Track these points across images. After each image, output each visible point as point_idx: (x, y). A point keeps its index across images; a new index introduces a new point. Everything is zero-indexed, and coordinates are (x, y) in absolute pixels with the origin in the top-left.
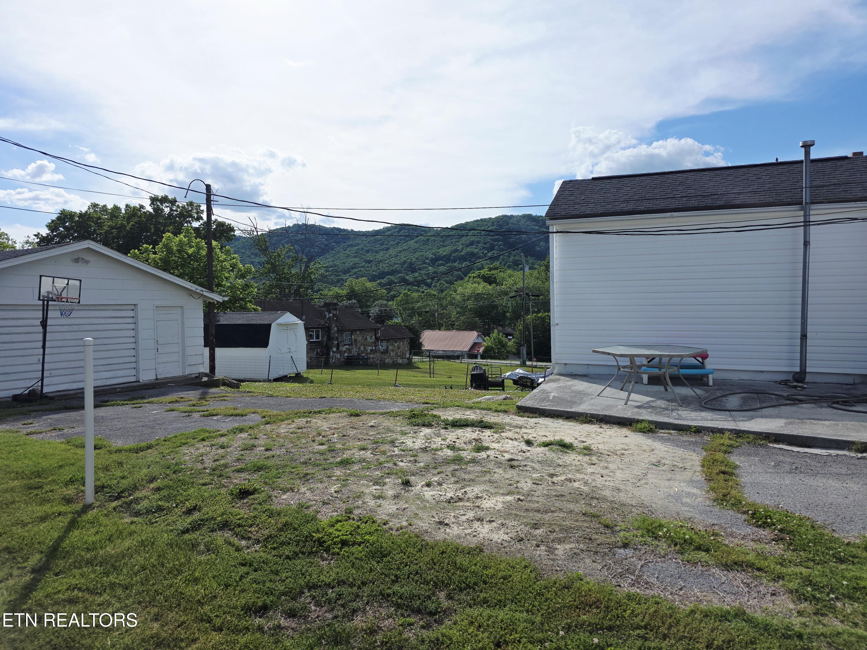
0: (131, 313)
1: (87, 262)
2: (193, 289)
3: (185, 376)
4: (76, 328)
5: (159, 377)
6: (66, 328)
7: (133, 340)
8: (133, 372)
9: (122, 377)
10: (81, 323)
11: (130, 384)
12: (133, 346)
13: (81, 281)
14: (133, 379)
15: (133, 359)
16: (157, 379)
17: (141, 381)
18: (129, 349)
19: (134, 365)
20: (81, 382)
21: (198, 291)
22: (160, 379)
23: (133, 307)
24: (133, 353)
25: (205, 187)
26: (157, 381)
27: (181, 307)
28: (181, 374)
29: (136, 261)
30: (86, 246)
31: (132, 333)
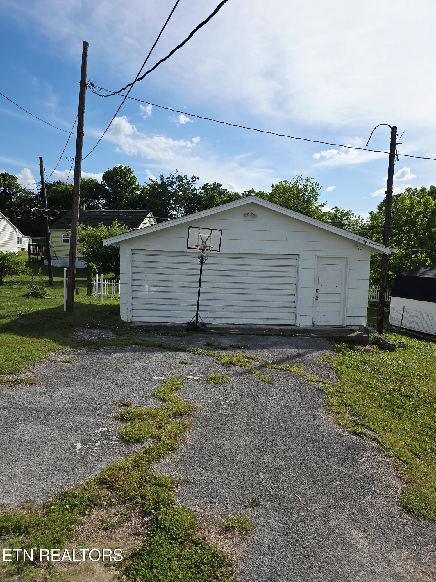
0: (294, 263)
2: (356, 240)
3: (344, 327)
4: (245, 273)
5: (315, 324)
6: (236, 273)
7: (294, 287)
8: (292, 316)
9: (283, 319)
10: (249, 269)
12: (294, 292)
13: (221, 231)
14: (291, 322)
15: (293, 305)
16: (313, 326)
17: (298, 325)
18: (290, 295)
19: (293, 310)
20: (247, 318)
21: (361, 242)
22: (317, 326)
23: (296, 257)
24: (293, 298)
25: (390, 130)
26: (313, 328)
27: (346, 258)
28: (341, 324)
30: (250, 201)
31: (293, 281)
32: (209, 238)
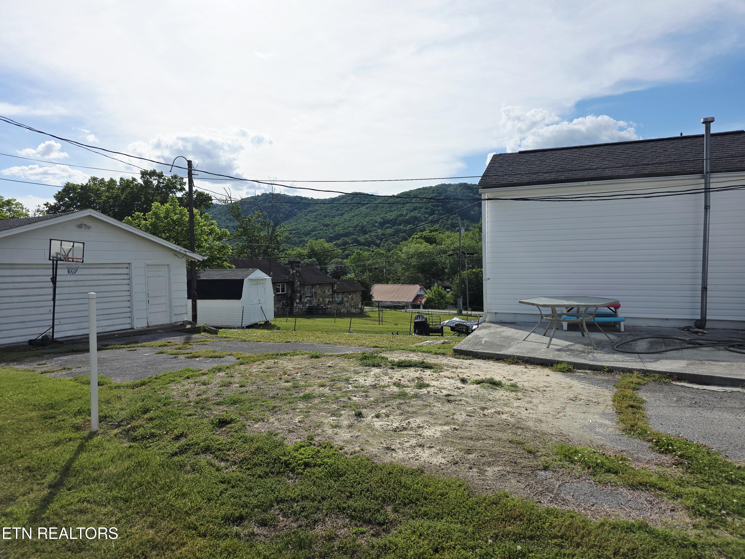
0: (126, 271)
1: (89, 227)
2: (178, 250)
3: (172, 324)
4: (81, 283)
5: (150, 325)
6: (72, 284)
7: (128, 293)
8: (129, 321)
9: (120, 325)
10: (85, 279)
11: (126, 331)
12: (128, 298)
13: (84, 243)
14: (128, 326)
15: (128, 310)
16: (148, 327)
17: (135, 328)
18: (124, 301)
19: (129, 315)
20: (85, 329)
21: (182, 252)
22: (151, 327)
23: (127, 266)
24: (128, 304)
25: (187, 163)
26: (148, 328)
27: (168, 265)
28: (168, 322)
29: (130, 226)
30: (88, 214)
31: (127, 288)
32: (71, 251)
